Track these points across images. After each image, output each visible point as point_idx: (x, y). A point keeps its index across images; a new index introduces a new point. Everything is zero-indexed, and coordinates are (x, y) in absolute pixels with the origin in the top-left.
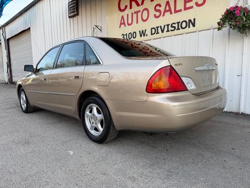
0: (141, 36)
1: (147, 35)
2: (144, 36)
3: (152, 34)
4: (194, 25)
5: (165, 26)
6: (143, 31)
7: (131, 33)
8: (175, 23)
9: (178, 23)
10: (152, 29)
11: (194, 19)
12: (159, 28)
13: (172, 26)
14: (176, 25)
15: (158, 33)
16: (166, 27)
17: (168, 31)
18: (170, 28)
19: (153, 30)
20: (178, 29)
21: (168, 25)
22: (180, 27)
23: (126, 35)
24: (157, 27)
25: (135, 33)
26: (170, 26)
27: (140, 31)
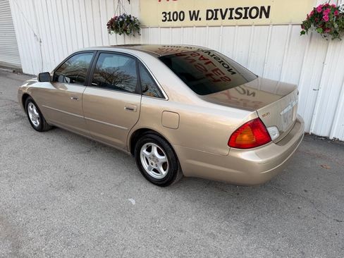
0: (191, 19)
1: (200, 19)
2: (196, 19)
3: (207, 19)
4: (267, 16)
5: (227, 9)
6: (194, 12)
7: (176, 12)
8: (241, 9)
9: (246, 9)
10: (208, 11)
11: (269, 7)
12: (219, 12)
13: (237, 13)
14: (243, 12)
15: (216, 19)
16: (229, 12)
17: (231, 18)
18: (234, 15)
19: (210, 13)
20: (246, 17)
21: (231, 10)
22: (248, 16)
23: (169, 13)
24: (216, 10)
25: (183, 13)
26: (234, 11)
27: (190, 12)
